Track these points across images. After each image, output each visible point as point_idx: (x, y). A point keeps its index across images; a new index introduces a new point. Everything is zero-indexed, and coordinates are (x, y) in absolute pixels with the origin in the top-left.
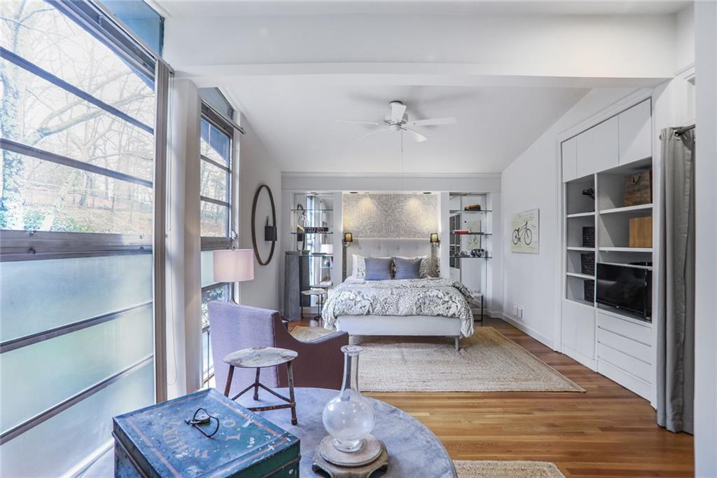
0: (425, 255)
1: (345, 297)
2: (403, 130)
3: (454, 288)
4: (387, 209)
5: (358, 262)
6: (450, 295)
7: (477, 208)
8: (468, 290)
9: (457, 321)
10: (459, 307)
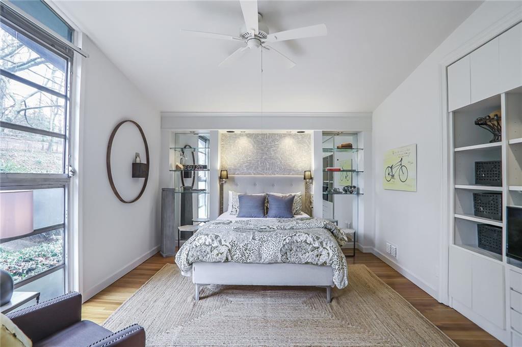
0: (298, 192)
1: (201, 241)
2: (264, 50)
3: (326, 231)
4: (263, 148)
5: (233, 198)
6: (320, 240)
7: (349, 147)
8: (341, 231)
9: (330, 269)
10: (331, 255)
